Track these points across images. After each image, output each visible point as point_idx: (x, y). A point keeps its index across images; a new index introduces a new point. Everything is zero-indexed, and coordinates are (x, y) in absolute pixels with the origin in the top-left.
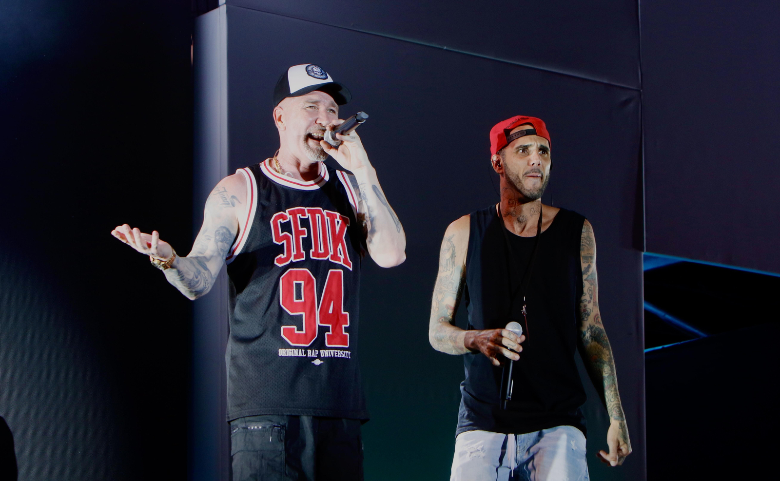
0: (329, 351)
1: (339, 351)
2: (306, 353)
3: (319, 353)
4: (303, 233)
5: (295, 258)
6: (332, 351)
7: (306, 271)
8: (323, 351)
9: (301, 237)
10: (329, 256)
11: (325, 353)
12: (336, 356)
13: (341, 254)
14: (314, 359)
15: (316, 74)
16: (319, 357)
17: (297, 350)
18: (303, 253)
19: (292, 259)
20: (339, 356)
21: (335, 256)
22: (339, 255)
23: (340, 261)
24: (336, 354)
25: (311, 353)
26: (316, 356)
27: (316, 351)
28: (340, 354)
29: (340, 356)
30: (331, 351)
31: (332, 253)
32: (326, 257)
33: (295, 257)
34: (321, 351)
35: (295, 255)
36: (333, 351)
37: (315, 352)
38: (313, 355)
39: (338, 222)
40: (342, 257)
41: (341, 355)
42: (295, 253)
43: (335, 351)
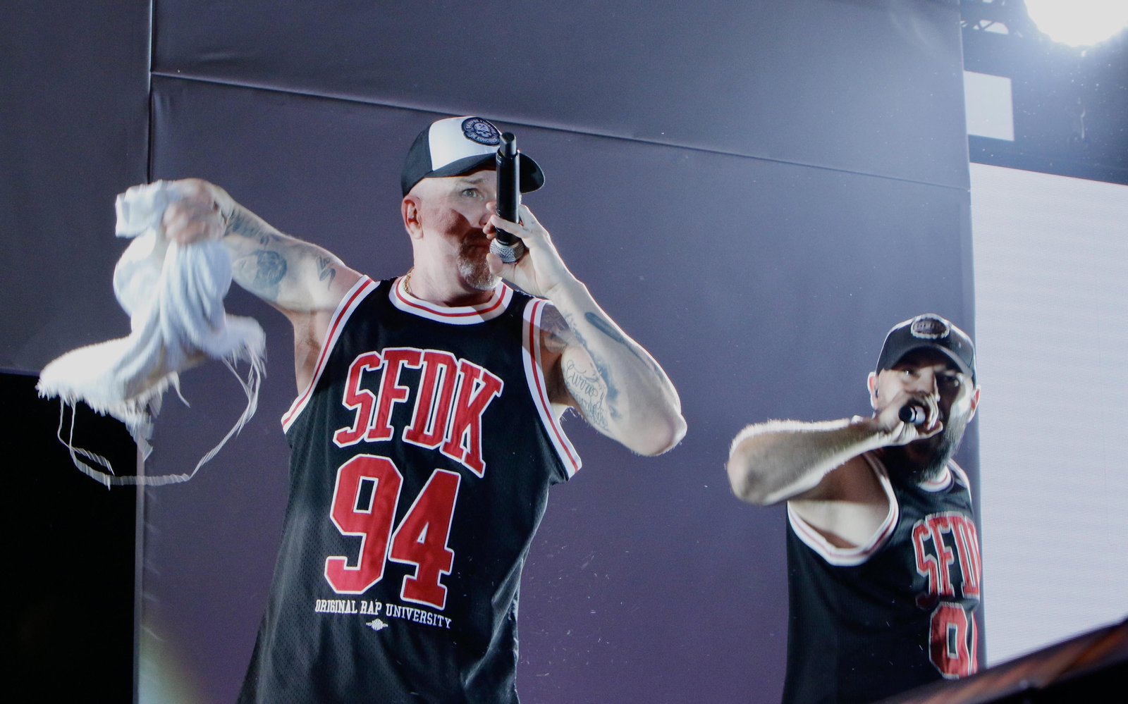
0: (404, 608)
1: (423, 612)
2: (358, 606)
3: (384, 608)
4: (400, 394)
5: (369, 437)
6: (410, 610)
7: (388, 462)
8: (392, 606)
9: (394, 400)
10: (441, 445)
11: (393, 611)
12: (414, 620)
13: (465, 444)
14: (371, 618)
15: (480, 135)
16: (382, 615)
17: (344, 602)
18: (390, 429)
19: (365, 436)
20: (421, 621)
21: (453, 447)
22: (462, 446)
23: (460, 456)
24: (415, 615)
25: (368, 608)
26: (376, 613)
27: (377, 604)
28: (424, 618)
29: (425, 622)
30: (408, 609)
31: (449, 440)
32: (432, 444)
33: (371, 435)
34: (388, 605)
35: (371, 431)
36: (412, 610)
37: (375, 606)
38: (371, 611)
39: (478, 385)
40: (467, 450)
41: (427, 620)
42: (374, 427)
43: (416, 610)
